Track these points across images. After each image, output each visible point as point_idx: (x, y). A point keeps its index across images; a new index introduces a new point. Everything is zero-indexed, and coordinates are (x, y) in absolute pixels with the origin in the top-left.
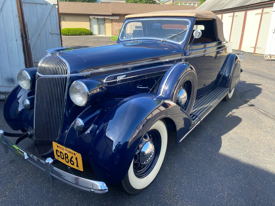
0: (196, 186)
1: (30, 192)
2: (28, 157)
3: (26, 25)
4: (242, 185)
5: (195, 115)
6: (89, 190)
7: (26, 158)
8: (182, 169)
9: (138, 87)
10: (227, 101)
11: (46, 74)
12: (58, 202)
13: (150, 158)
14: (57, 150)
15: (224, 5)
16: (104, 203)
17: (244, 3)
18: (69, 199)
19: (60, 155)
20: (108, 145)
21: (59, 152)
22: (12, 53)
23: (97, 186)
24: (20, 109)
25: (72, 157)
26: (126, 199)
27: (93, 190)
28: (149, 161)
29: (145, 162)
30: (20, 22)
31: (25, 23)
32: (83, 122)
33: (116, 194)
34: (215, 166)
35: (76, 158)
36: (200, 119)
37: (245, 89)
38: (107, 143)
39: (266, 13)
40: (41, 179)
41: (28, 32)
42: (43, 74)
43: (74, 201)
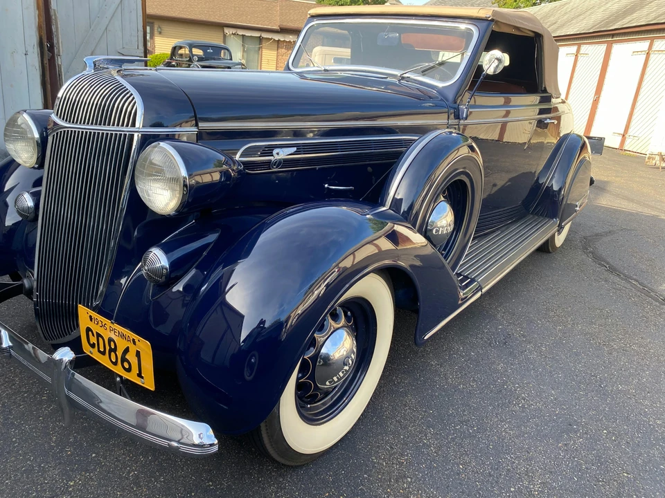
0: (460, 458)
1: (14, 440)
2: (11, 344)
3: (53, 17)
4: (581, 464)
5: (469, 276)
6: (164, 443)
7: (4, 345)
8: (425, 411)
9: (326, 186)
10: (549, 252)
11: (77, 122)
12: (87, 471)
13: (343, 372)
14: (88, 330)
15: (556, 26)
16: (211, 483)
17: (608, 23)
18: (117, 466)
19: (96, 343)
20: (229, 327)
21: (93, 335)
22: (12, 86)
23: (190, 434)
24: (9, 222)
25: (127, 350)
26: (271, 478)
27: (175, 444)
28: (339, 380)
29: (327, 383)
30: (38, 8)
31: (52, 13)
32: (168, 259)
33: (245, 463)
34: (512, 411)
35: (138, 354)
36: (481, 289)
37: (597, 228)
38: (227, 322)
39: (660, 52)
40: (49, 408)
41: (57, 35)
42: (70, 122)
43: (129, 472)
